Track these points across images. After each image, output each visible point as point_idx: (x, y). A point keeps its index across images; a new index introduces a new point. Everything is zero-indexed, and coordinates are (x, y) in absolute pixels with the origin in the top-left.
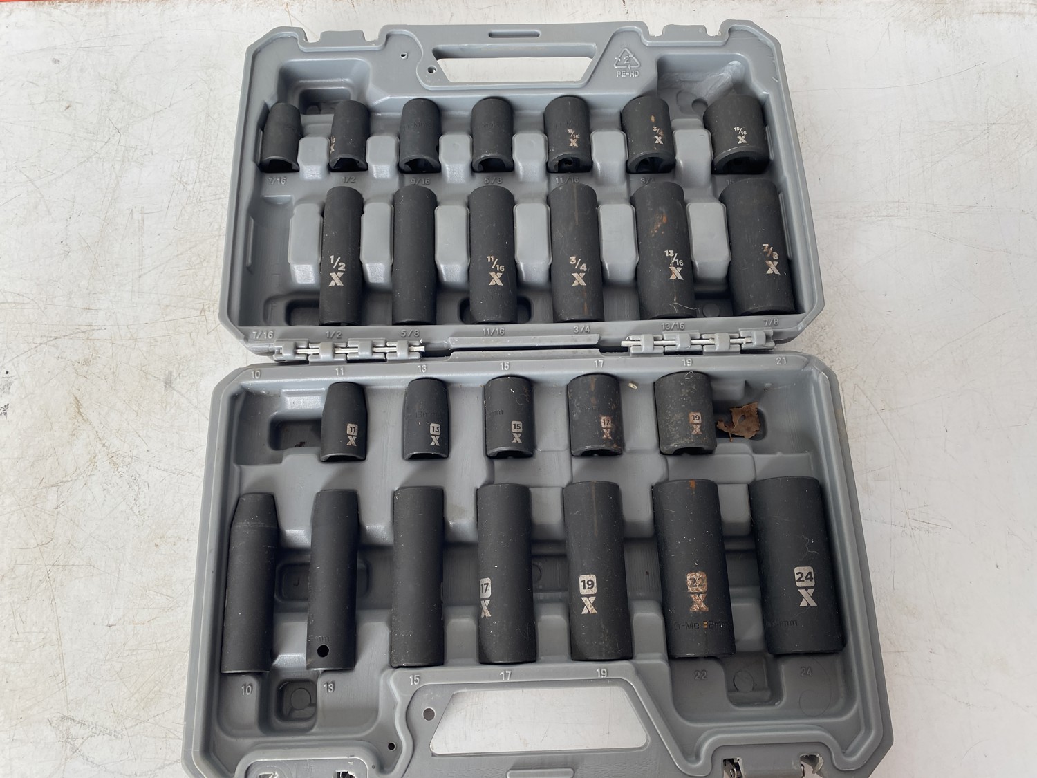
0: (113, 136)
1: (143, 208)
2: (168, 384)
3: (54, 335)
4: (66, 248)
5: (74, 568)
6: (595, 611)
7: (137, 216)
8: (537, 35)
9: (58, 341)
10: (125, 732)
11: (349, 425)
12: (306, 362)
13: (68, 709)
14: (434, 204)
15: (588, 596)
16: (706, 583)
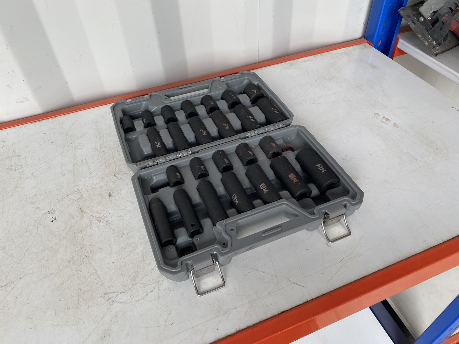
0: (70, 145)
2: (110, 195)
4: (63, 174)
5: (95, 251)
6: (268, 191)
7: (84, 160)
8: (192, 86)
9: (68, 196)
10: (129, 290)
11: (177, 174)
13: (106, 290)
14: (179, 126)
15: (264, 189)
16: (295, 175)
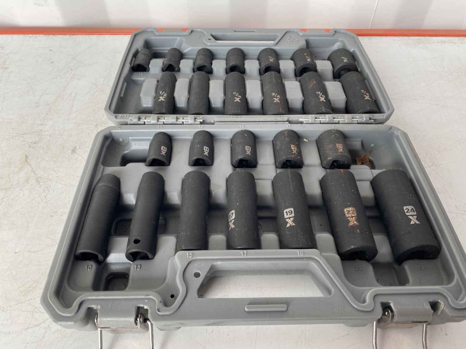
0: (69, 71)
1: (76, 92)
2: (74, 151)
3: (23, 133)
4: (38, 105)
5: (4, 225)
6: (294, 224)
7: (73, 95)
8: (255, 31)
9: (25, 135)
11: (162, 147)
12: (144, 124)
14: (209, 80)
15: (289, 218)
16: (355, 212)
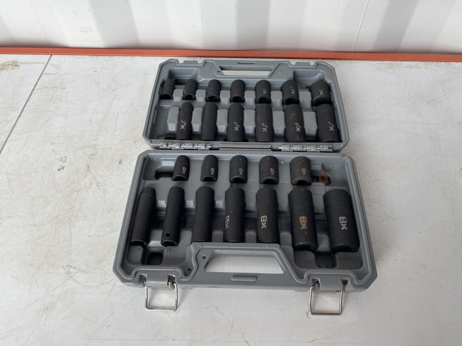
0: (111, 92)
1: (118, 112)
2: (120, 162)
3: (83, 147)
4: (91, 122)
5: (79, 217)
6: (266, 227)
7: (116, 114)
8: (254, 64)
9: (85, 149)
10: (90, 272)
11: (183, 168)
12: (171, 149)
13: (70, 263)
14: (217, 109)
15: (264, 222)
16: (306, 220)
